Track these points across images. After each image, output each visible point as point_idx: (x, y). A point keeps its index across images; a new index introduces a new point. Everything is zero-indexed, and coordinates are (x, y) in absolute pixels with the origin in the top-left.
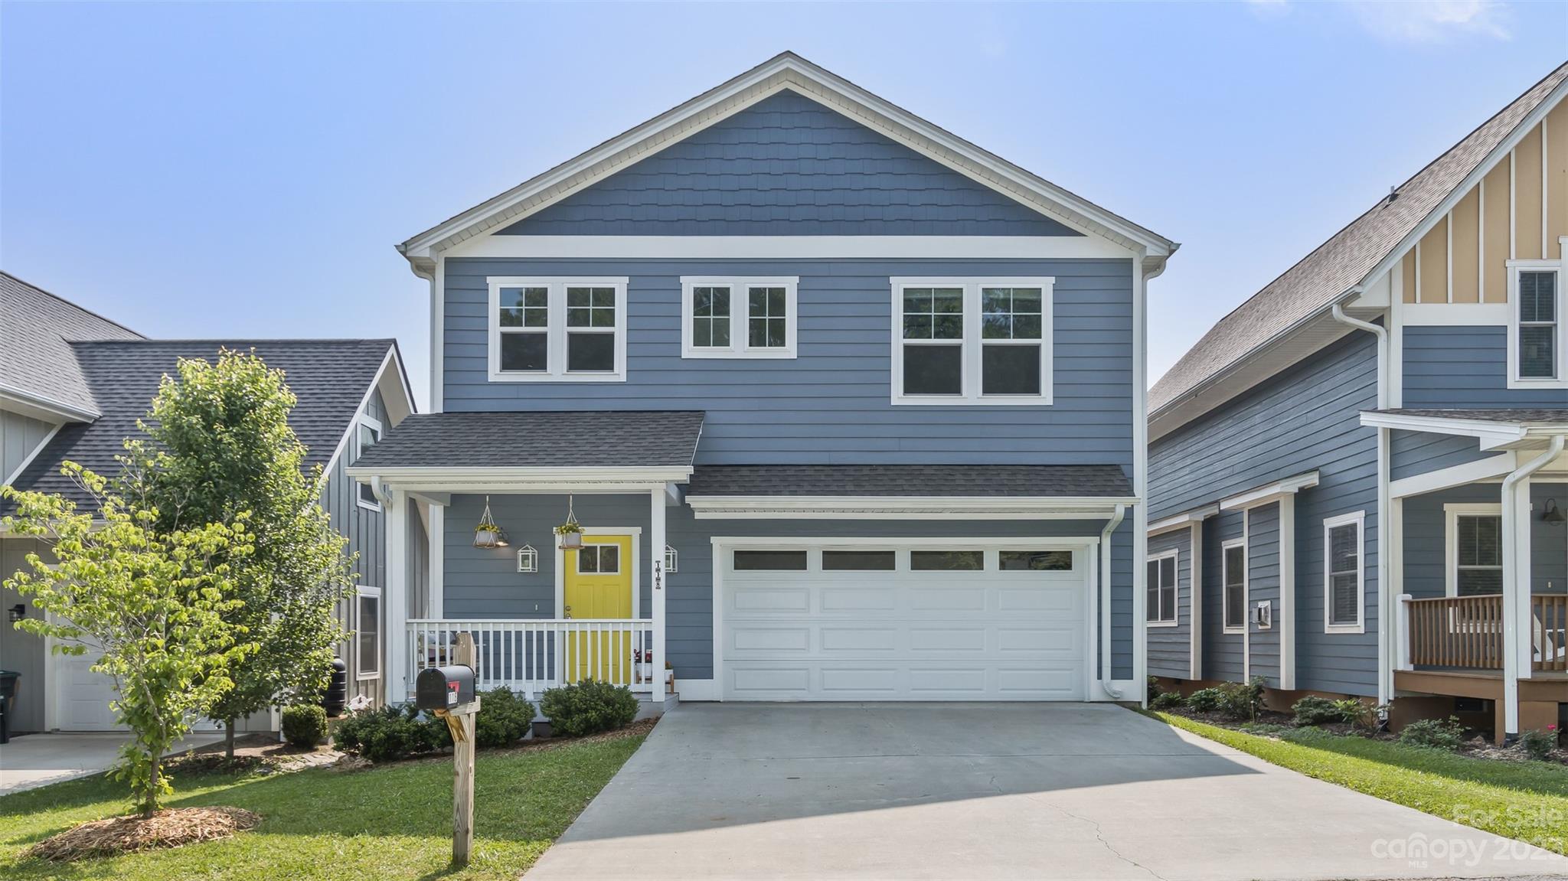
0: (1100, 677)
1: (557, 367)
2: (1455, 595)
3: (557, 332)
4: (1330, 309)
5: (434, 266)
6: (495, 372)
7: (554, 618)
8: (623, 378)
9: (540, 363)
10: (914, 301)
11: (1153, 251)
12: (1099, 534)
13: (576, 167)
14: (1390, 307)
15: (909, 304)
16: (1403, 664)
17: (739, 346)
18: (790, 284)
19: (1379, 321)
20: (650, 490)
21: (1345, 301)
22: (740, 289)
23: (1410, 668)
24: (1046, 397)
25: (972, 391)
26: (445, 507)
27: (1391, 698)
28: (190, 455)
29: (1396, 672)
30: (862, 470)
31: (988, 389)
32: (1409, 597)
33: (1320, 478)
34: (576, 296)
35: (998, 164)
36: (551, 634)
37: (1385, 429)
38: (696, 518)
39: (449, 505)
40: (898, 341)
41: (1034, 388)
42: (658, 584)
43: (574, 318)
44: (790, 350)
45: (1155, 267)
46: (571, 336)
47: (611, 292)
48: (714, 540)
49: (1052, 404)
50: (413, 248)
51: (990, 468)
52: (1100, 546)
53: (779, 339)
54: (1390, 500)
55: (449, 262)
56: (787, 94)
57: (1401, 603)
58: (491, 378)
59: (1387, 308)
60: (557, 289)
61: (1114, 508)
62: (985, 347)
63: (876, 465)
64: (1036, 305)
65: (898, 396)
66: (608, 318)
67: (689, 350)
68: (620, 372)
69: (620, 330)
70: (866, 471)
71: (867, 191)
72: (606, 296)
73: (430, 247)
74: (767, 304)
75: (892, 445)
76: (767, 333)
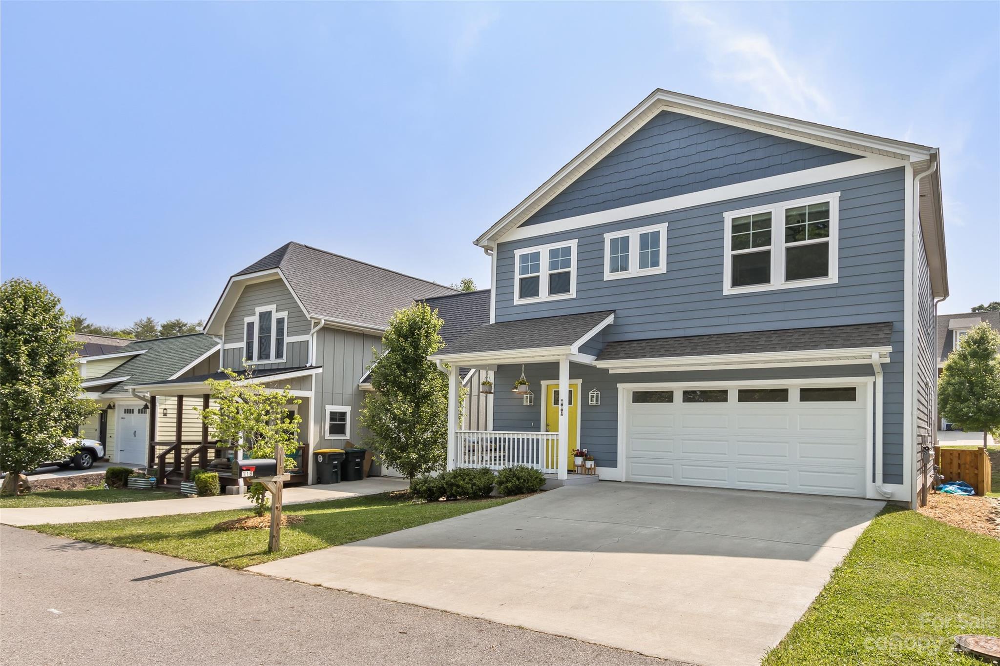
0: (874, 481)
3: (544, 274)
5: (492, 248)
6: (517, 300)
7: (540, 431)
8: (575, 295)
9: (536, 292)
10: (737, 226)
12: (872, 374)
15: (735, 228)
17: (633, 270)
18: (662, 228)
20: (559, 360)
22: (635, 235)
24: (833, 276)
25: (778, 279)
26: (495, 372)
30: (703, 339)
31: (790, 276)
34: (554, 254)
35: (792, 123)
36: (538, 440)
38: (610, 373)
39: (496, 370)
40: (728, 254)
41: (824, 272)
42: (562, 413)
43: (552, 265)
44: (662, 268)
46: (551, 275)
47: (569, 248)
48: (619, 385)
49: (837, 282)
50: (483, 240)
51: (790, 331)
52: (875, 383)
53: (656, 261)
55: (498, 245)
56: (664, 114)
60: (545, 251)
61: (871, 356)
62: (788, 250)
63: (713, 335)
64: (826, 214)
65: (728, 289)
66: (568, 263)
67: (608, 275)
68: (573, 293)
69: (573, 269)
70: (705, 339)
71: (710, 161)
72: (567, 251)
73: (490, 237)
74: (649, 242)
75: (724, 321)
76: (649, 258)
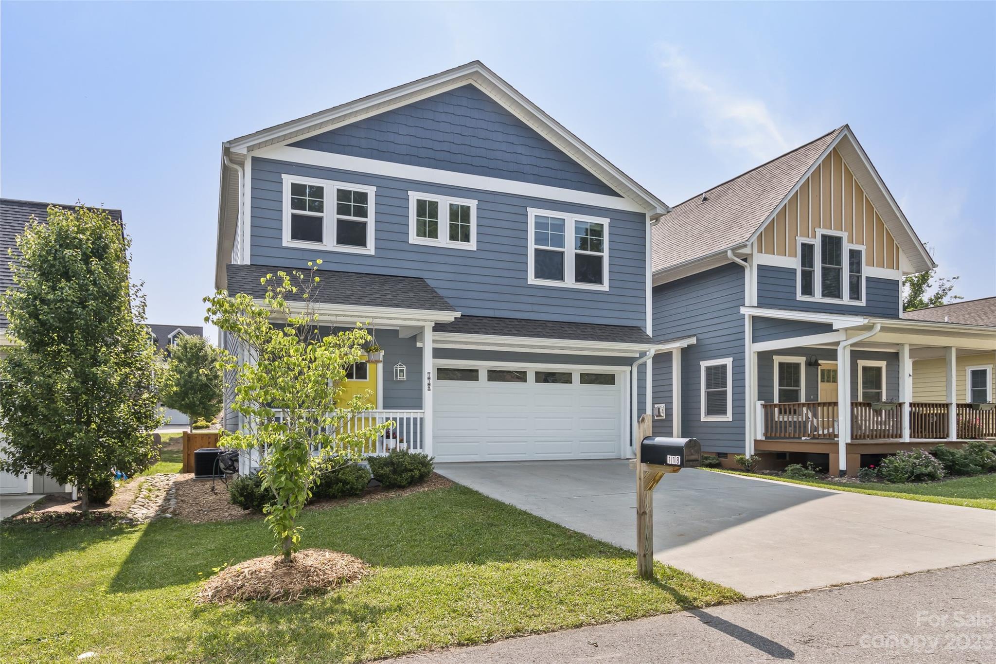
0: (631, 445)
1: (329, 241)
2: (778, 403)
3: (330, 217)
4: (726, 252)
5: (244, 162)
6: (287, 240)
8: (373, 253)
9: (317, 237)
10: (540, 223)
11: (659, 210)
12: (631, 365)
13: (348, 109)
14: (752, 254)
15: (538, 225)
16: (760, 437)
17: (443, 240)
18: (473, 204)
19: (745, 260)
20: (423, 326)
21: (733, 250)
22: (444, 203)
23: (764, 438)
24: (605, 286)
25: (570, 279)
27: (753, 454)
28: (73, 280)
29: (756, 441)
30: (513, 322)
31: (578, 278)
32: (763, 402)
33: (697, 340)
34: (343, 195)
37: (750, 315)
38: (417, 346)
40: (532, 247)
41: (599, 280)
42: (429, 387)
43: (342, 210)
44: (472, 245)
45: (656, 218)
46: (339, 221)
47: (365, 195)
49: (608, 290)
50: (234, 147)
52: (631, 372)
53: (466, 238)
54: (752, 353)
55: (254, 159)
56: (471, 87)
57: (760, 406)
58: (284, 244)
59: (749, 254)
60: (331, 189)
62: (576, 254)
63: (520, 319)
64: (601, 233)
65: (531, 279)
66: (363, 213)
67: (413, 238)
68: (370, 248)
69: (371, 221)
70: (516, 323)
71: (515, 154)
72: (362, 197)
73: (247, 147)
74: (460, 215)
75: (528, 307)
76: (459, 232)
